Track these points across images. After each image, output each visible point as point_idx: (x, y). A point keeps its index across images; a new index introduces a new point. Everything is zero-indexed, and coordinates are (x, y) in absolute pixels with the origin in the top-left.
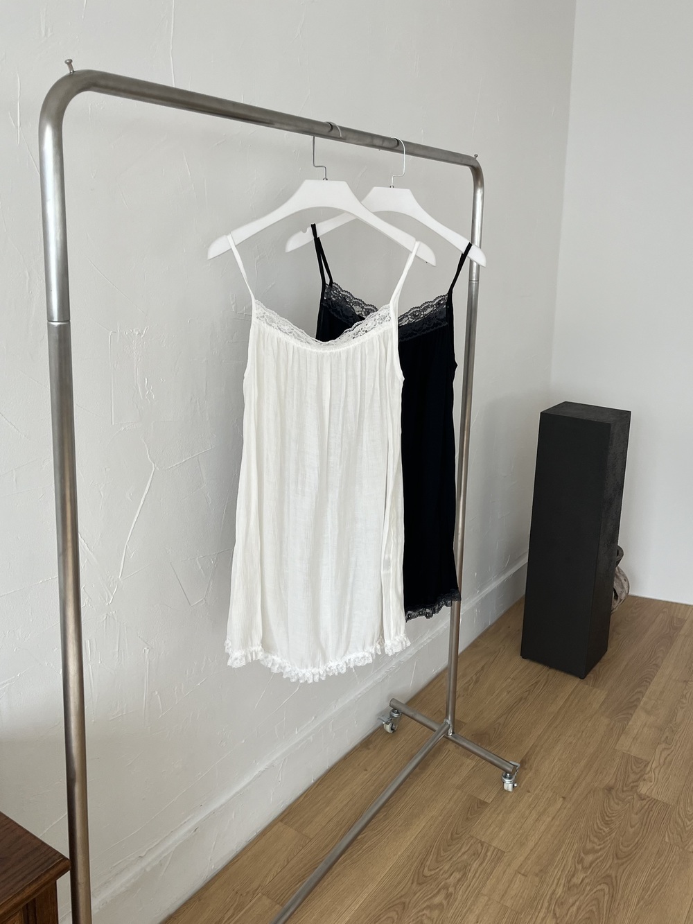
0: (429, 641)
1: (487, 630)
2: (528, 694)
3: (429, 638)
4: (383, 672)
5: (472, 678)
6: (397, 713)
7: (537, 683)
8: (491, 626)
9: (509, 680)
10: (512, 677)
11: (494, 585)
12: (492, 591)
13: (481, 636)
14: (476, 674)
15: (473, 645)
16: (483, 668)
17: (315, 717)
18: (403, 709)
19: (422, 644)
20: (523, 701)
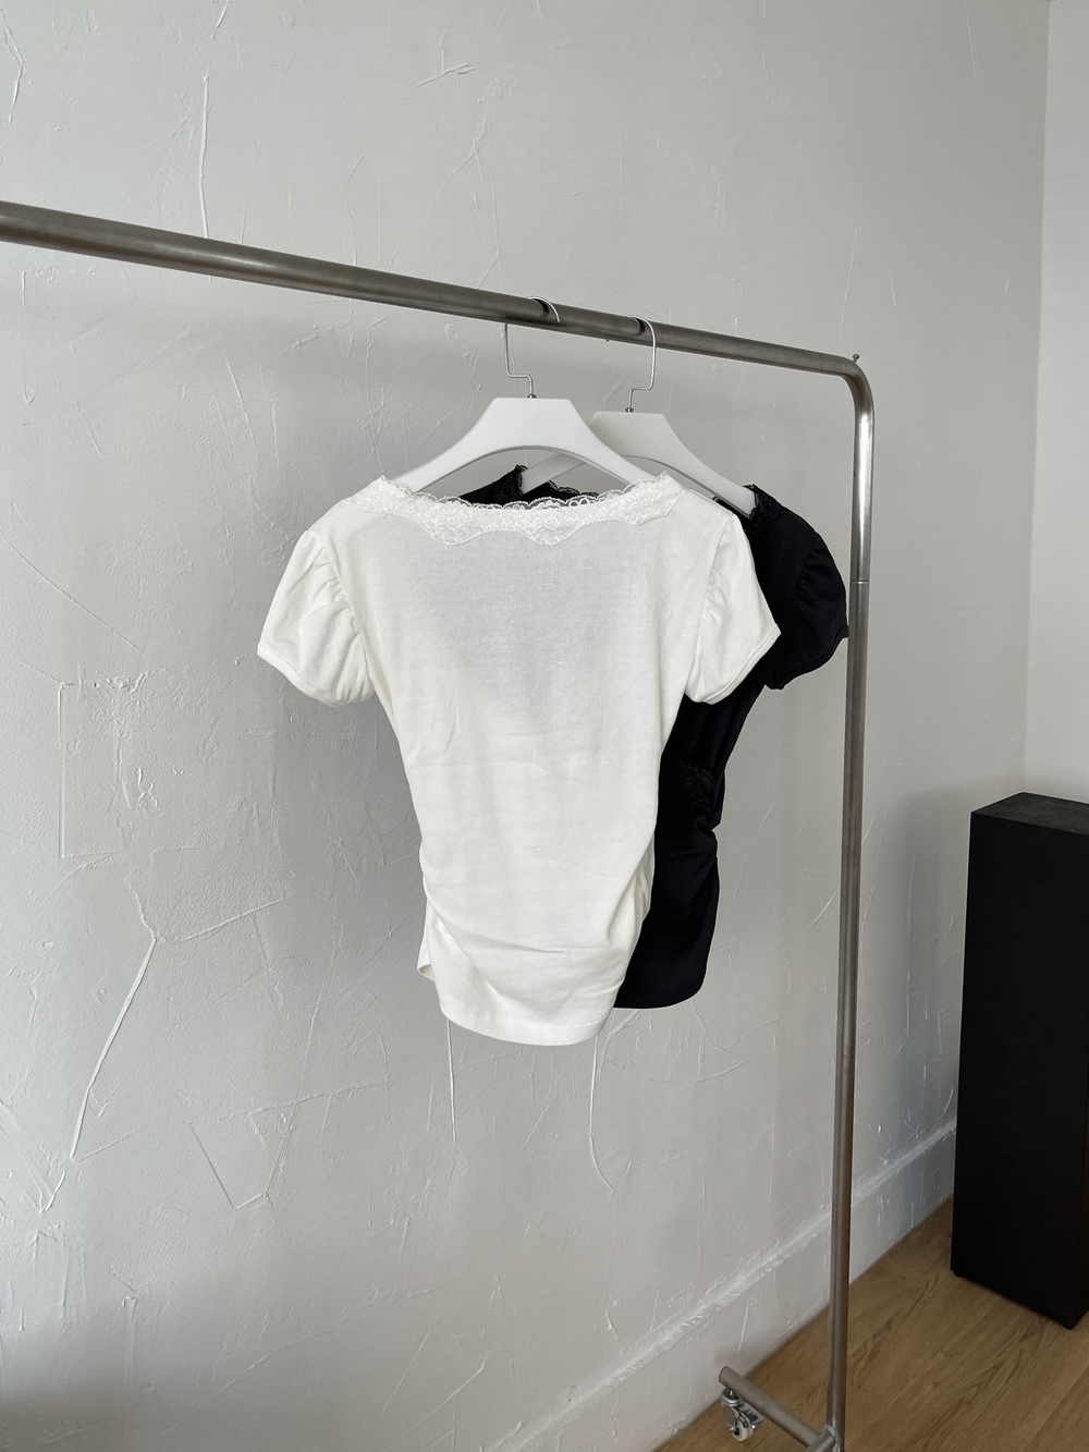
0: (777, 1264)
1: (906, 1238)
2: (977, 1393)
3: (779, 1258)
4: (677, 1328)
5: (865, 1344)
6: (735, 1398)
7: (997, 1367)
8: (915, 1230)
9: (941, 1356)
10: (946, 1348)
11: (921, 1148)
12: (914, 1162)
13: (893, 1253)
14: (875, 1336)
15: (877, 1270)
16: (889, 1325)
17: (523, 1425)
18: (745, 1390)
19: (763, 1269)
20: (963, 1409)
